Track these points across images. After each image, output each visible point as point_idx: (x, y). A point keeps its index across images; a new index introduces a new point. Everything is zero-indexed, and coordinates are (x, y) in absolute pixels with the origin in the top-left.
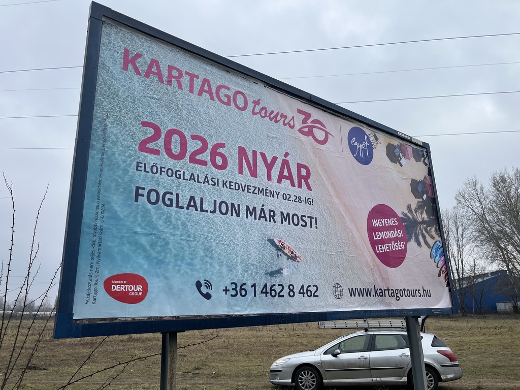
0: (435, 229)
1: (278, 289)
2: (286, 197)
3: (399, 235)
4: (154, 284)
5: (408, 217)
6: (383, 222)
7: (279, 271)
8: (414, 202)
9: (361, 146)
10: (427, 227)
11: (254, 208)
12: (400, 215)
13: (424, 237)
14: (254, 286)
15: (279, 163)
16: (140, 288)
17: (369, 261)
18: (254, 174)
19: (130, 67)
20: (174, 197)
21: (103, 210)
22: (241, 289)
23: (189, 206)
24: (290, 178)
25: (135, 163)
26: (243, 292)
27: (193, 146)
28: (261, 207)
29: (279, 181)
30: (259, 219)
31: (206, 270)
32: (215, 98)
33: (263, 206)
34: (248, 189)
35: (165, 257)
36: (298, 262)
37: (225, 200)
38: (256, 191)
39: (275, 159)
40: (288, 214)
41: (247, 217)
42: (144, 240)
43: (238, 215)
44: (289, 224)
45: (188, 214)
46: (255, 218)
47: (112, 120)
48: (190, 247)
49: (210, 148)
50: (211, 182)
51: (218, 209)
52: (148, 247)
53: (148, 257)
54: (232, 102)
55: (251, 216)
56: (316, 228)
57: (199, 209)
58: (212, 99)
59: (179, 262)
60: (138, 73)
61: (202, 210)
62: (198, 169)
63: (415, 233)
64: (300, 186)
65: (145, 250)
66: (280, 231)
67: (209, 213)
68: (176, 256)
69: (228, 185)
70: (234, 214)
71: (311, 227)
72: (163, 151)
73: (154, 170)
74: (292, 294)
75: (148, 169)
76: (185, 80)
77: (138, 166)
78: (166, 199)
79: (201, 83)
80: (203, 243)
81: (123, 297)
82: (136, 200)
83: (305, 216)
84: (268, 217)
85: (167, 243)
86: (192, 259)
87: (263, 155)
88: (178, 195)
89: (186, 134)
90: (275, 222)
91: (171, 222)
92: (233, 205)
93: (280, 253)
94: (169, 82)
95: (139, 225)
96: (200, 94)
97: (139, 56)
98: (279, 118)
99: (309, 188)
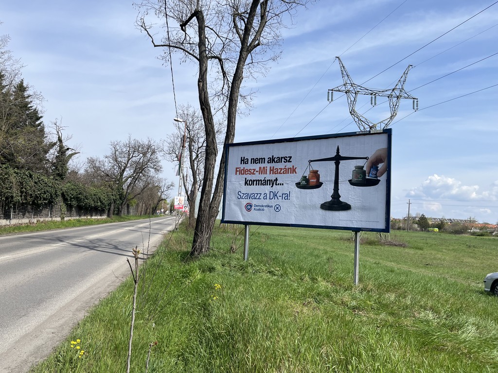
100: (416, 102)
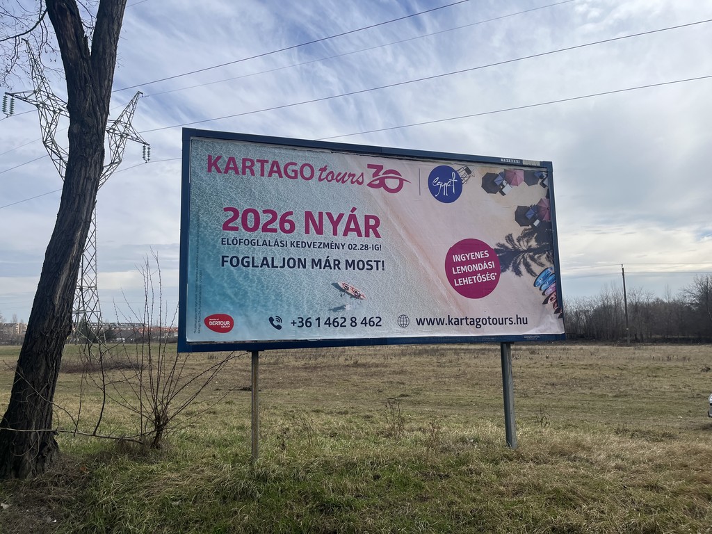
0: (548, 256)
1: (340, 321)
2: (351, 247)
3: (489, 266)
4: (239, 321)
5: (507, 248)
6: (468, 257)
7: (342, 308)
8: (517, 230)
9: (446, 184)
10: (535, 254)
11: (320, 260)
12: (493, 246)
13: (527, 266)
14: (318, 319)
15: (345, 218)
16: (228, 323)
17: (444, 293)
18: (319, 231)
19: (213, 168)
20: (250, 260)
21: (201, 274)
22: (306, 322)
23: (262, 264)
24: (357, 230)
25: (221, 240)
26: (308, 324)
27: (264, 218)
28: (326, 258)
29: (345, 234)
30: (324, 268)
31: (277, 309)
32: (283, 175)
33: (328, 257)
34: (314, 245)
35: (245, 302)
36: (362, 299)
37: (292, 257)
38: (322, 246)
39: (341, 216)
40: (353, 261)
41: (313, 268)
42: (229, 292)
43: (304, 267)
44: (354, 269)
45: (261, 270)
46: (320, 268)
47: (202, 211)
48: (264, 294)
49: (279, 217)
50: (280, 244)
51: (286, 264)
52: (233, 296)
53: (233, 303)
54: (299, 175)
55: (316, 266)
56: (383, 269)
57: (270, 266)
58: (281, 176)
59: (256, 305)
60: (219, 171)
61: (273, 266)
62: (269, 236)
63: (515, 263)
64: (367, 235)
65: (230, 298)
66: (345, 276)
67: (279, 268)
68: (253, 300)
69: (295, 244)
70: (301, 266)
71: (377, 269)
72: (241, 227)
73: (235, 242)
74: (354, 324)
75: (230, 242)
76: (257, 166)
77: (222, 241)
78: (245, 261)
79: (270, 166)
80: (274, 291)
81: (217, 329)
82: (223, 265)
83: (371, 261)
84: (332, 265)
85: (246, 293)
86: (266, 302)
87: (329, 215)
88: (253, 258)
89: (258, 210)
90: (339, 269)
91: (248, 277)
92: (299, 260)
93: (343, 293)
94: (244, 173)
95: (226, 282)
96: (270, 175)
97: (219, 158)
98: (346, 178)
99: (377, 235)
100: (147, 150)
